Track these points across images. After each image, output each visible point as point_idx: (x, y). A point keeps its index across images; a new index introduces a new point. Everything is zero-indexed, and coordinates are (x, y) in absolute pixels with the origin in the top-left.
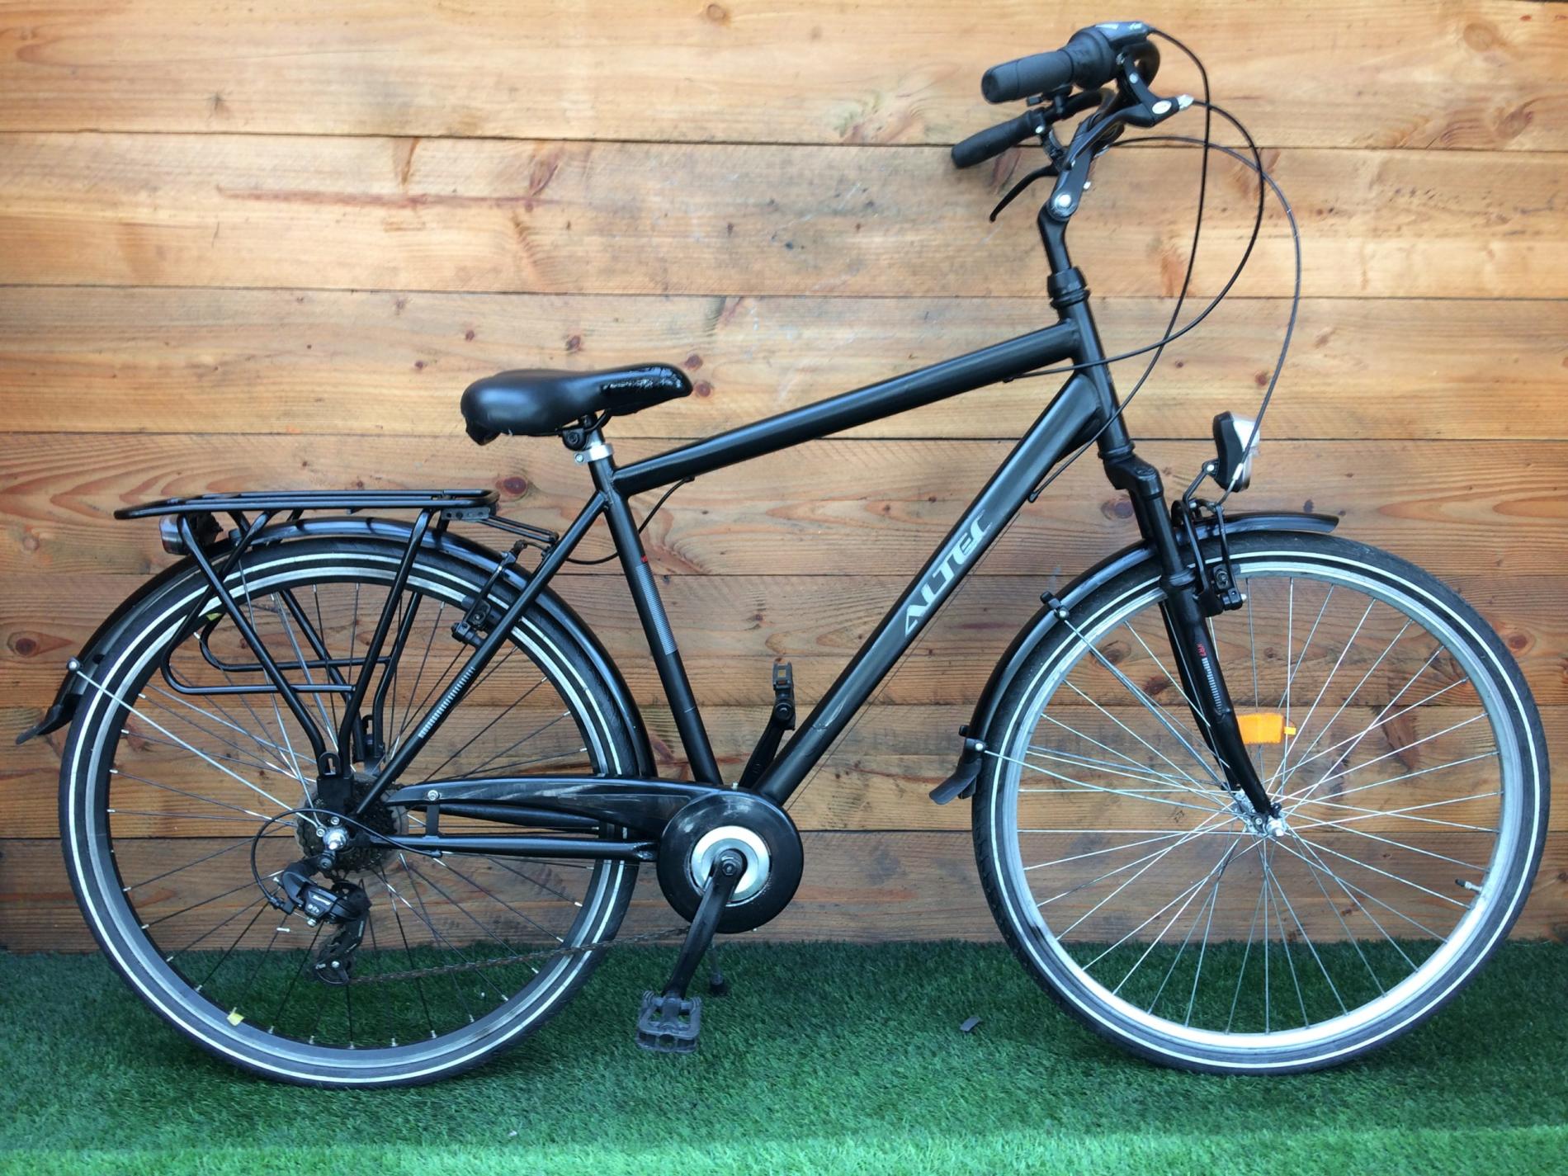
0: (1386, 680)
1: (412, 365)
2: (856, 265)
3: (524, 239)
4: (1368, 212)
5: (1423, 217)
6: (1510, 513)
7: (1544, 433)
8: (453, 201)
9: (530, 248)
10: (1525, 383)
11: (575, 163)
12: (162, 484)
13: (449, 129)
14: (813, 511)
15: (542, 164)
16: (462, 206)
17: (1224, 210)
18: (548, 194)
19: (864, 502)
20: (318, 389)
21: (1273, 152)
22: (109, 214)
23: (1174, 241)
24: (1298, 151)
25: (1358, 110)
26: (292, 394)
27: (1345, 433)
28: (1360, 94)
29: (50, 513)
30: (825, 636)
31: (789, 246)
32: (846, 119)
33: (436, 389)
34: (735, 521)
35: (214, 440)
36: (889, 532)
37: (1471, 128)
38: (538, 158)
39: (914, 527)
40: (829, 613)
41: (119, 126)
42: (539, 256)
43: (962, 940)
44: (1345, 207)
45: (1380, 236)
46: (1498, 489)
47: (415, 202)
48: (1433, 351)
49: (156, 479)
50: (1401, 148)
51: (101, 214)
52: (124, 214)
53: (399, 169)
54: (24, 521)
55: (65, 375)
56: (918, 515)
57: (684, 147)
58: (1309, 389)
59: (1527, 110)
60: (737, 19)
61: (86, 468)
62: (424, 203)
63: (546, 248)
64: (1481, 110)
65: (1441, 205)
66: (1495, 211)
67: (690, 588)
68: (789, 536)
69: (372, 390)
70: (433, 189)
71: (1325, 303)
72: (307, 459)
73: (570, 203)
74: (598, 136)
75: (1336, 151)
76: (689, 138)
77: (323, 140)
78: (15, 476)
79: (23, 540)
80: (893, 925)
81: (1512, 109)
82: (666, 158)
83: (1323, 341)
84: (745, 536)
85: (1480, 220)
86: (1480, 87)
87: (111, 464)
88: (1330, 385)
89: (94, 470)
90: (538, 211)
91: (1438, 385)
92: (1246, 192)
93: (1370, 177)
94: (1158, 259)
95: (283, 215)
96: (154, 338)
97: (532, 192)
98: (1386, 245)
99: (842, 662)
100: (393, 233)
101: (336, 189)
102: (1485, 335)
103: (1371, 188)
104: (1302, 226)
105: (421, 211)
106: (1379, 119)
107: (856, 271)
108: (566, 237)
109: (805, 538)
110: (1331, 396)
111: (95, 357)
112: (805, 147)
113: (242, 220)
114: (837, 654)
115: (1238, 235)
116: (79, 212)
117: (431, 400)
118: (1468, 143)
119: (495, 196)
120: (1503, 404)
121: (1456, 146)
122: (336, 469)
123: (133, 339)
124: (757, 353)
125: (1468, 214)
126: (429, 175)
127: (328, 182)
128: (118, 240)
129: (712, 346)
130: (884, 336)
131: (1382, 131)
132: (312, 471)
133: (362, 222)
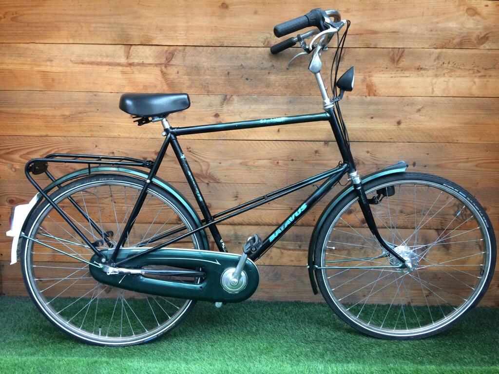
0: (439, 221)
2: (268, 85)
3: (164, 77)
4: (434, 69)
5: (452, 70)
6: (481, 167)
7: (492, 141)
8: (142, 65)
9: (166, 79)
10: (486, 124)
11: (180, 53)
12: (53, 152)
13: (141, 42)
14: (254, 163)
15: (170, 53)
16: (145, 66)
17: (387, 68)
18: (172, 62)
19: (270, 160)
20: (100, 123)
21: (403, 49)
22: (38, 69)
23: (371, 78)
24: (411, 49)
25: (431, 36)
26: (92, 125)
27: (426, 140)
28: (431, 30)
29: (20, 161)
31: (247, 79)
32: (265, 39)
34: (230, 166)
35: (69, 138)
36: (278, 170)
37: (468, 42)
38: (168, 51)
39: (286, 169)
41: (41, 42)
42: (170, 82)
43: (301, 301)
44: (426, 67)
45: (438, 77)
46: (477, 159)
47: (131, 65)
48: (456, 114)
49: (51, 150)
50: (445, 48)
51: (35, 68)
52: (43, 68)
53: (126, 55)
54: (11, 163)
55: (24, 118)
56: (287, 165)
57: (214, 48)
58: (414, 126)
59: (487, 36)
60: (231, 8)
61: (30, 147)
62: (133, 65)
63: (171, 79)
64: (471, 36)
65: (458, 67)
66: (476, 69)
67: (215, 187)
68: (246, 171)
69: (116, 123)
70: (136, 61)
71: (420, 98)
72: (97, 144)
73: (179, 65)
74: (187, 45)
75: (424, 49)
76: (215, 45)
77: (103, 46)
78: (9, 149)
79: (11, 169)
80: (279, 296)
81: (482, 36)
82: (209, 51)
83: (419, 110)
84: (233, 171)
85: (471, 72)
86: (472, 29)
87: (38, 145)
88: (421, 125)
89: (33, 147)
90: (169, 68)
91: (457, 125)
92: (394, 62)
93: (434, 58)
94: (365, 84)
95: (90, 69)
96: (51, 107)
97: (167, 62)
98: (440, 80)
99: (263, 211)
100: (124, 75)
101: (107, 61)
102: (473, 109)
103: (435, 61)
104: (412, 73)
105: (133, 68)
106: (437, 39)
107: (268, 87)
108: (177, 76)
109: (252, 171)
110: (421, 128)
111: (33, 112)
112: (252, 48)
113: (78, 71)
114: (261, 209)
115: (391, 76)
116: (29, 68)
117: (135, 127)
118: (467, 47)
119: (155, 63)
120: (479, 132)
121: (463, 47)
122: (106, 148)
123: (45, 107)
124: (236, 113)
125: (467, 70)
126: (135, 57)
127: (104, 59)
128: (40, 76)
129: (223, 110)
130: (277, 108)
131: (439, 43)
132: (99, 148)
133: (114, 71)
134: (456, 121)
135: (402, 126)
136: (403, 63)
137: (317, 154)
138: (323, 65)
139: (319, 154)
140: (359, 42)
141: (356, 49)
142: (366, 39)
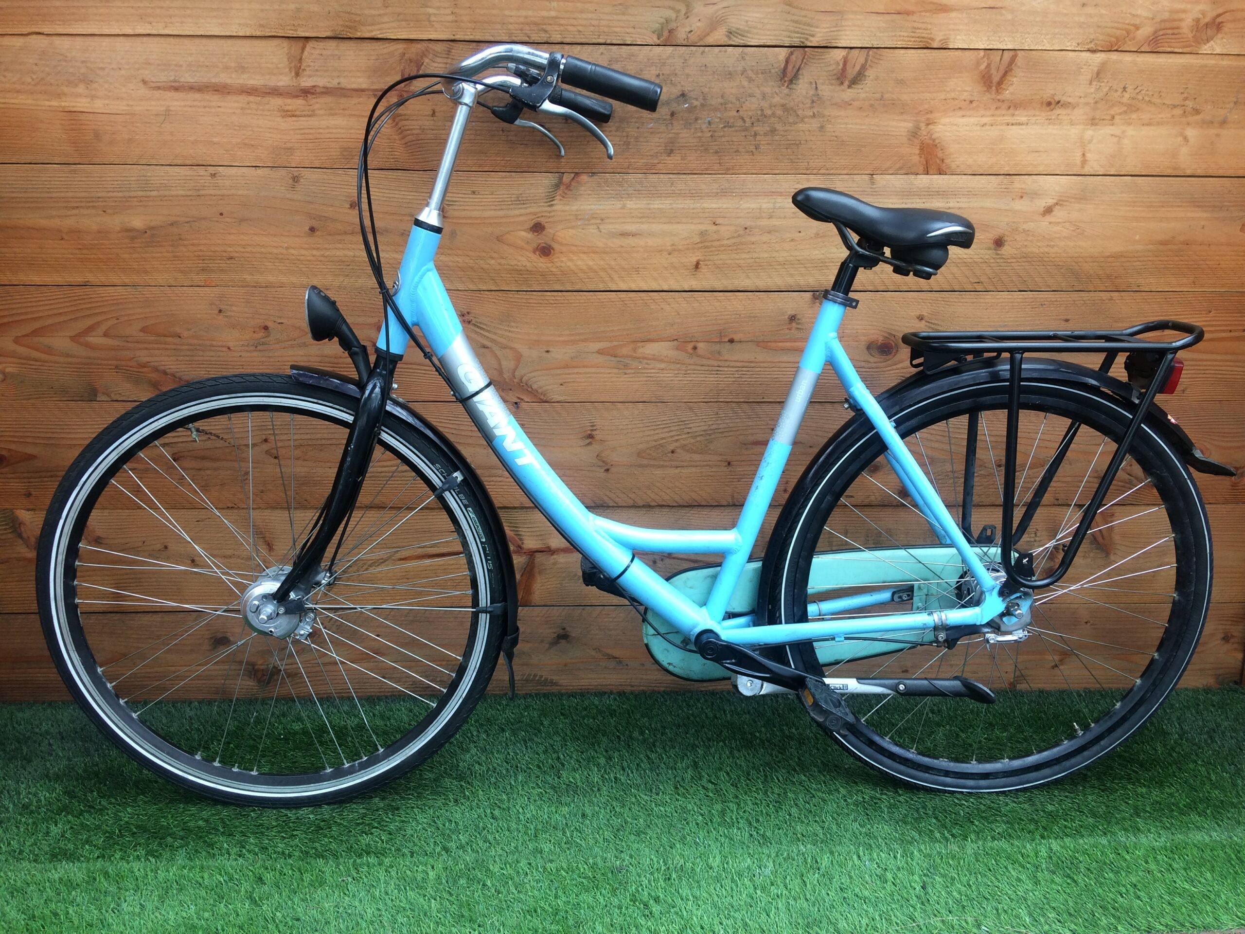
1: (306, 229)
2: (670, 147)
3: (397, 124)
4: (1087, 104)
5: (1131, 108)
7: (1223, 286)
8: (338, 92)
9: (402, 132)
10: (1209, 245)
11: (439, 60)
12: (104, 327)
13: (334, 31)
14: (634, 350)
15: (411, 61)
16: (345, 96)
17: (971, 102)
19: (675, 343)
20: (229, 249)
21: (1012, 53)
22: (54, 103)
23: (931, 127)
24: (1034, 52)
25: (1082, 19)
26: (207, 254)
27: (1064, 285)
29: (13, 351)
30: (644, 451)
32: (662, 24)
33: (326, 249)
34: (572, 358)
35: (146, 291)
36: (696, 367)
37: (1173, 34)
38: (407, 56)
39: (716, 363)
40: (649, 433)
41: (60, 30)
42: (410, 138)
44: (1069, 100)
45: (1096, 124)
48: (1137, 220)
49: (99, 323)
50: (1116, 51)
51: (47, 103)
52: (67, 103)
53: (293, 64)
55: (21, 238)
56: (719, 353)
58: (1036, 250)
59: (1219, 20)
61: (40, 315)
62: (313, 94)
63: (415, 132)
64: (1181, 20)
65: (1147, 99)
66: (1190, 104)
67: (535, 412)
68: (615, 371)
69: (274, 250)
70: (321, 82)
71: (1051, 180)
72: (222, 307)
74: (457, 37)
75: (1064, 53)
77: (229, 42)
81: (1207, 20)
83: (1049, 210)
84: (579, 370)
85: (1178, 111)
87: (61, 311)
91: (1140, 247)
92: (989, 87)
93: (1089, 77)
94: (917, 141)
95: (196, 104)
96: (94, 207)
98: (1102, 132)
99: (658, 472)
100: (289, 119)
101: (241, 81)
102: (1179, 206)
103: (1090, 84)
104: (1034, 115)
105: (312, 100)
106: (1099, 27)
107: (670, 152)
108: (432, 122)
109: (629, 371)
110: (1054, 255)
111: (44, 223)
112: (629, 47)
113: (163, 108)
114: (653, 466)
115: (982, 123)
116: (30, 102)
117: (323, 259)
118: (1171, 47)
119: (372, 87)
120: (1190, 263)
121: (1160, 49)
122: (247, 315)
123: (77, 207)
124: (589, 220)
125: (1168, 106)
126: (317, 70)
127: (234, 76)
128: (62, 125)
129: (553, 214)
130: (692, 206)
131: (1101, 37)
132: (227, 317)
133: (263, 110)
134: (1137, 237)
135: (1007, 250)
136: (1011, 89)
137: (794, 324)
138: (812, 92)
139: (798, 324)
140: (902, 34)
141: (897, 51)
142: (920, 25)
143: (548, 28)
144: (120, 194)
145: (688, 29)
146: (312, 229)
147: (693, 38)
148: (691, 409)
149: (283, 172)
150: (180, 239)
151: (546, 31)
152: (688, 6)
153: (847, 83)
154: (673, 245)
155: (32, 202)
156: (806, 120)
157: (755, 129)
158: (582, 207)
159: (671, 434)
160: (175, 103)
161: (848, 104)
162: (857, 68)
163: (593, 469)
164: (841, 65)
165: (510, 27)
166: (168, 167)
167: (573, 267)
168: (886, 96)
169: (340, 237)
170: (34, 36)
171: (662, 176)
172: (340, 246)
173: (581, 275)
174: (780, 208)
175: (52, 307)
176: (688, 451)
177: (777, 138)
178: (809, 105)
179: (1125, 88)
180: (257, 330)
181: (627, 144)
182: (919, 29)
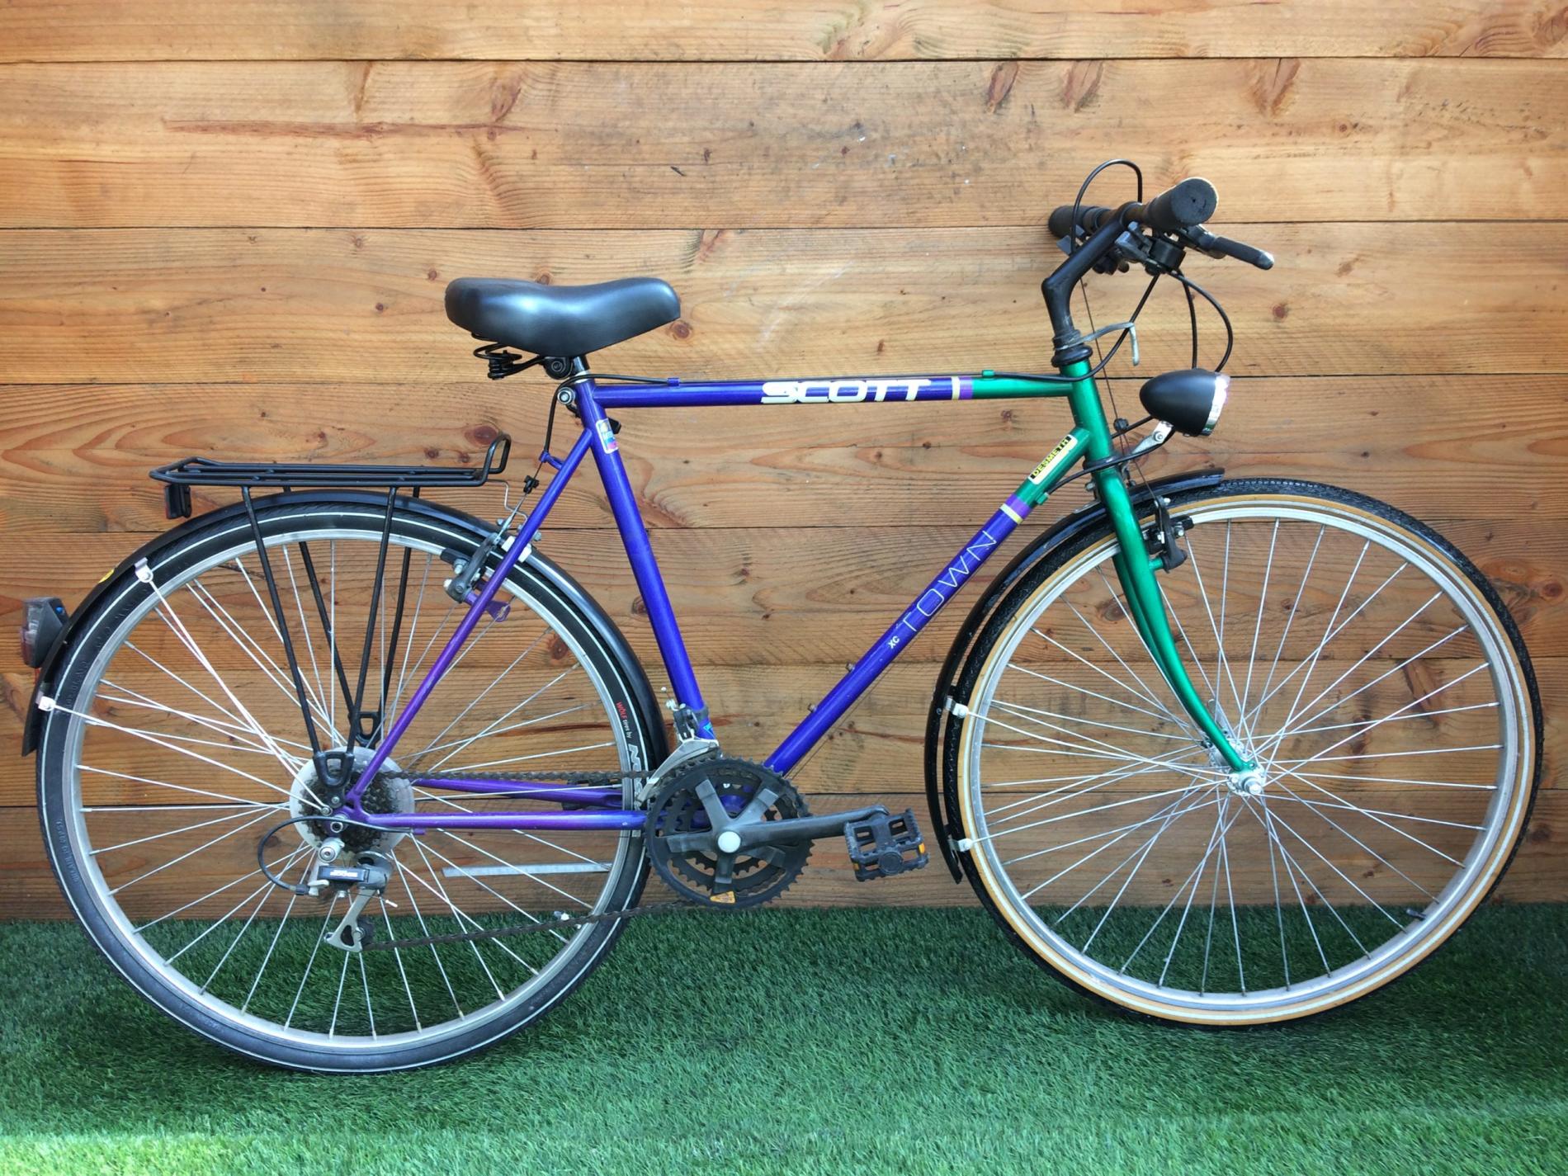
1: (373, 307)
2: (842, 194)
3: (487, 170)
4: (1395, 127)
5: (1454, 131)
6: (1545, 453)
8: (410, 129)
9: (494, 180)
11: (540, 86)
12: (116, 437)
13: (405, 51)
14: (800, 459)
15: (504, 87)
16: (420, 135)
17: (1239, 127)
18: (511, 120)
19: (853, 449)
20: (274, 334)
21: (1293, 62)
22: (51, 151)
23: (1186, 161)
24: (1320, 61)
25: (1386, 16)
26: (247, 341)
27: (1369, 368)
29: (3, 469)
30: (815, 591)
32: (830, 33)
33: (398, 332)
34: (718, 471)
35: (168, 390)
36: (881, 481)
37: (1508, 33)
38: (499, 82)
39: (908, 475)
40: (820, 567)
41: (58, 57)
42: (503, 188)
44: (1371, 122)
45: (1407, 154)
46: (1533, 426)
47: (370, 130)
48: (1466, 279)
49: (109, 432)
50: (1433, 56)
51: (41, 151)
52: (67, 150)
53: (352, 96)
55: (12, 324)
56: (911, 462)
57: (656, 66)
58: (1330, 321)
61: (35, 422)
62: (379, 132)
63: (510, 179)
64: (1518, 15)
65: (1474, 118)
66: (1533, 125)
67: (671, 541)
68: (775, 486)
69: (331, 335)
70: (389, 117)
71: (1349, 228)
72: (266, 409)
73: (535, 130)
74: (563, 56)
75: (1360, 61)
76: (660, 58)
77: (272, 67)
81: (1552, 14)
82: (637, 79)
83: (1346, 269)
84: (728, 486)
85: (1517, 135)
87: (62, 417)
88: (1353, 316)
90: (502, 138)
91: (1469, 316)
92: (1263, 107)
93: (1397, 90)
95: (232, 148)
96: (101, 283)
97: (494, 119)
98: (1415, 163)
99: (835, 618)
100: (349, 166)
101: (286, 119)
102: (1521, 261)
103: (1398, 101)
104: (1324, 143)
105: (377, 141)
106: (1408, 25)
107: (843, 200)
108: (532, 167)
109: (792, 487)
110: (1354, 328)
111: (41, 304)
112: (786, 65)
113: (189, 154)
114: (826, 611)
115: (1255, 154)
116: (20, 149)
117: (394, 345)
118: (1505, 50)
119: (455, 123)
120: (1540, 335)
121: (1492, 54)
122: (296, 420)
123: (80, 284)
124: (738, 290)
125: (1503, 128)
126: (384, 103)
127: (278, 112)
128: (60, 178)
129: (690, 283)
130: (873, 270)
131: (1411, 39)
132: (271, 421)
133: (315, 155)
134: (1466, 302)
135: (1291, 322)
136: (1292, 109)
137: (1010, 424)
138: (1027, 119)
139: (1014, 422)
140: (1146, 39)
141: (1139, 63)
142: (1170, 28)
143: (682, 42)
144: (135, 266)
145: (863, 39)
146: (380, 307)
147: (870, 52)
148: (875, 535)
149: (341, 233)
150: (211, 322)
151: (678, 46)
152: (863, 10)
153: (1073, 106)
154: (848, 321)
155: (23, 278)
156: (1021, 154)
157: (955, 167)
158: (728, 274)
159: (850, 568)
160: (204, 148)
161: (1076, 133)
162: (1088, 85)
163: (748, 614)
164: (1066, 82)
165: (632, 41)
166: (195, 230)
167: (720, 352)
168: (1126, 122)
169: (414, 317)
170: (24, 66)
171: (832, 231)
172: (417, 328)
173: (728, 362)
174: (988, 270)
175: (50, 412)
176: (871, 591)
177: (982, 179)
178: (1023, 136)
179: (1444, 105)
180: (311, 438)
181: (787, 190)
182: (1168, 32)
